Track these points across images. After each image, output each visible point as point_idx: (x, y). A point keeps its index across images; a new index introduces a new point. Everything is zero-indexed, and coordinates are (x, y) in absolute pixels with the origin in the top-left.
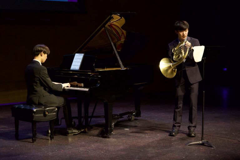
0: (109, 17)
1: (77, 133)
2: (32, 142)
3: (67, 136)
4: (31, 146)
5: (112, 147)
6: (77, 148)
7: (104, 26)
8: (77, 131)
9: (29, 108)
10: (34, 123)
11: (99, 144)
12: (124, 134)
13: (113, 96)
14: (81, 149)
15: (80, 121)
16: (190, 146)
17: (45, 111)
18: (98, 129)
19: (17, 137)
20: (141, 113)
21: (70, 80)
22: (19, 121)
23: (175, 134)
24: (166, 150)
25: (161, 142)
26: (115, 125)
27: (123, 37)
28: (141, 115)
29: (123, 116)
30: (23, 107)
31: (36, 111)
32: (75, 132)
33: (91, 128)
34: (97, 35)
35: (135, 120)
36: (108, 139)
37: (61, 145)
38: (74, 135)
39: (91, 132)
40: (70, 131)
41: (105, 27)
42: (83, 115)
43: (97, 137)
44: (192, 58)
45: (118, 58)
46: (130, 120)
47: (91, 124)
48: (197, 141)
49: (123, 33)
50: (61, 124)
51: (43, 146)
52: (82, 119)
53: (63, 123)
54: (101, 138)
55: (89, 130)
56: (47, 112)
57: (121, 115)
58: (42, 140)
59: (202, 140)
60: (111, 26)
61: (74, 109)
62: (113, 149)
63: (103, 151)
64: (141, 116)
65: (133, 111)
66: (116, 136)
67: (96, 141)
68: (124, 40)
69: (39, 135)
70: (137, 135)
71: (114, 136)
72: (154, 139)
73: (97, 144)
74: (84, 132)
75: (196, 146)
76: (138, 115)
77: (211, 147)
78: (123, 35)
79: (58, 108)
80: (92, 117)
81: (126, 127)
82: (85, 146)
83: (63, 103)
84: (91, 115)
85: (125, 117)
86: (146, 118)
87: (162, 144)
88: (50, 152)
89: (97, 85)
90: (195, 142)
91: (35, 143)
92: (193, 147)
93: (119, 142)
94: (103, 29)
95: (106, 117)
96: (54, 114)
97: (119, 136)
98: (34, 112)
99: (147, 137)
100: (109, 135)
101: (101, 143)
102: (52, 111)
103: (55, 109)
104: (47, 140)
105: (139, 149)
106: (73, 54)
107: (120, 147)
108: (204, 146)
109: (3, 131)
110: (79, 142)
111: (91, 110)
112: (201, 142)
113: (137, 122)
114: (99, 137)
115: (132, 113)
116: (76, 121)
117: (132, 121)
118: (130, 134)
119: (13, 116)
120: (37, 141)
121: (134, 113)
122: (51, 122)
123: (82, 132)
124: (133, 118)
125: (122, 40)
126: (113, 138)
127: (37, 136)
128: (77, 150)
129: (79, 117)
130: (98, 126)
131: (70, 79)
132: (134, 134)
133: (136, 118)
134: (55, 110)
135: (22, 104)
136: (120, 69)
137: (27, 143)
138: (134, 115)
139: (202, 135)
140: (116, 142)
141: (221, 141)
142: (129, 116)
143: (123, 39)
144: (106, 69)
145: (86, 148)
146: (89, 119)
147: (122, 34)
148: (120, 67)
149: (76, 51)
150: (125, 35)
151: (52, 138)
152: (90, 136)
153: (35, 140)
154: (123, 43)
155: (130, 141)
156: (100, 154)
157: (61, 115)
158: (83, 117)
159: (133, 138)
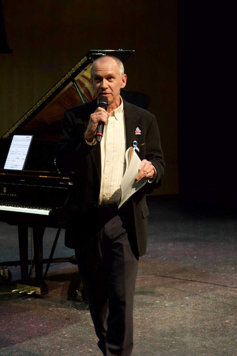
0: (83, 61)
6: (34, 341)
7: (72, 78)
11: (74, 325)
15: (24, 270)
21: (5, 191)
24: (221, 338)
25: (201, 317)
34: (57, 96)
41: (74, 81)
43: (65, 307)
52: (29, 267)
67: (66, 319)
73: (70, 328)
82: (47, 333)
94: (71, 83)
99: (166, 303)
101: (78, 324)
105: (165, 338)
114: (69, 306)
128: (36, 347)
129: (23, 262)
158: (29, 262)
159: (141, 309)
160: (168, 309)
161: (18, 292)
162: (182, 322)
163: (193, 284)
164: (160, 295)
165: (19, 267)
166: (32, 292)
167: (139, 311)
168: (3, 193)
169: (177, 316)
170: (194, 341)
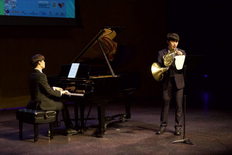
0: (101, 31)
1: (75, 133)
2: (34, 141)
3: (66, 136)
4: (33, 145)
5: (105, 145)
6: (74, 147)
7: (97, 38)
8: (76, 131)
9: (31, 112)
10: (36, 125)
11: (93, 143)
12: (116, 134)
13: (105, 100)
14: (77, 148)
15: (76, 123)
16: (173, 144)
17: (46, 114)
18: (93, 130)
19: (21, 137)
20: (131, 115)
22: (23, 123)
23: (161, 133)
24: (152, 147)
25: (148, 141)
26: (107, 126)
27: (114, 48)
28: (131, 117)
29: (115, 118)
30: (26, 111)
31: (37, 114)
32: (74, 132)
33: (87, 129)
34: (91, 47)
35: (126, 121)
36: (101, 139)
37: (60, 144)
38: (73, 135)
39: (87, 132)
40: (69, 132)
41: (98, 40)
42: (79, 117)
43: (92, 137)
44: (174, 66)
45: (110, 67)
46: (121, 122)
47: (86, 125)
48: (179, 140)
49: (114, 45)
50: (60, 126)
51: (44, 145)
52: (79, 121)
53: (63, 125)
54: (95, 138)
55: (85, 130)
56: (47, 115)
57: (113, 117)
58: (43, 140)
59: (184, 138)
60: (103, 38)
61: (72, 113)
62: (105, 147)
63: (97, 149)
65: (124, 114)
66: (108, 136)
68: (115, 51)
69: (40, 136)
70: (127, 134)
71: (107, 136)
72: (142, 138)
73: (91, 143)
74: (81, 133)
75: (178, 144)
76: (128, 116)
77: (192, 144)
79: (57, 111)
80: (87, 119)
81: (118, 127)
82: (80, 145)
83: (62, 107)
84: (86, 118)
85: (117, 119)
87: (149, 143)
88: (50, 150)
89: (91, 91)
90: (177, 140)
91: (37, 143)
92: (176, 145)
93: (111, 141)
94: (97, 41)
95: (100, 119)
96: (54, 116)
97: (111, 136)
98: (36, 116)
99: (136, 136)
100: (102, 135)
101: (95, 142)
102: (51, 114)
104: (48, 140)
105: (128, 147)
106: (70, 64)
107: (112, 146)
108: (185, 144)
109: (8, 132)
110: (76, 141)
111: (86, 113)
112: (183, 140)
113: (127, 123)
114: (94, 136)
115: (123, 115)
116: (74, 123)
117: (123, 122)
118: (121, 134)
119: (17, 119)
120: (39, 140)
121: (124, 115)
122: (51, 124)
123: (78, 133)
124: (124, 119)
125: (114, 51)
126: (106, 137)
127: (39, 137)
128: (74, 149)
129: (76, 119)
130: (93, 127)
132: (125, 134)
133: (127, 119)
135: (25, 108)
136: (111, 76)
137: (29, 142)
138: (125, 117)
139: (184, 134)
140: (108, 141)
141: (201, 140)
142: (120, 118)
144: (99, 76)
145: (82, 147)
146: (85, 121)
147: (114, 46)
148: (111, 74)
149: (73, 61)
150: (116, 46)
151: (51, 138)
152: (86, 136)
153: (37, 140)
154: (114, 53)
155: (121, 140)
156: (94, 152)
157: (60, 117)
158: (79, 119)
159: (124, 138)
162: (138, 142)
166: (80, 131)
170: (140, 148)
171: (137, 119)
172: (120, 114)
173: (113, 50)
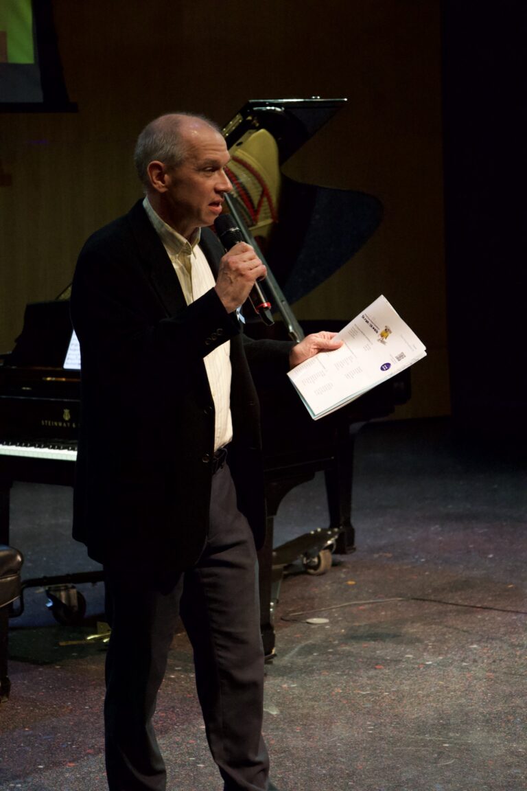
0: (232, 125)
12: (321, 651)
21: (67, 417)
27: (265, 209)
28: (356, 545)
35: (335, 564)
46: (312, 570)
49: (265, 193)
62: (307, 743)
64: (355, 549)
65: (325, 532)
68: (269, 221)
70: (378, 648)
76: (345, 544)
78: (265, 199)
86: (376, 556)
93: (314, 699)
96: (9, 579)
97: (300, 663)
99: (428, 658)
103: (13, 557)
105: (428, 737)
107: (336, 730)
113: (341, 572)
115: (321, 537)
117: (324, 573)
118: (347, 648)
121: (329, 537)
124: (325, 558)
125: (261, 224)
131: (67, 411)
132: (366, 645)
133: (339, 558)
134: (13, 565)
138: (331, 546)
140: (300, 698)
143: (266, 218)
147: (262, 196)
150: (274, 199)
154: (264, 233)
155: (363, 686)
159: (372, 673)
160: (432, 672)
161: (101, 639)
162: (463, 701)
163: (487, 615)
164: (413, 641)
165: (101, 584)
167: (370, 678)
168: (63, 421)
169: (452, 687)
170: (491, 741)
171: (380, 549)
172: (308, 532)
173: (261, 215)
